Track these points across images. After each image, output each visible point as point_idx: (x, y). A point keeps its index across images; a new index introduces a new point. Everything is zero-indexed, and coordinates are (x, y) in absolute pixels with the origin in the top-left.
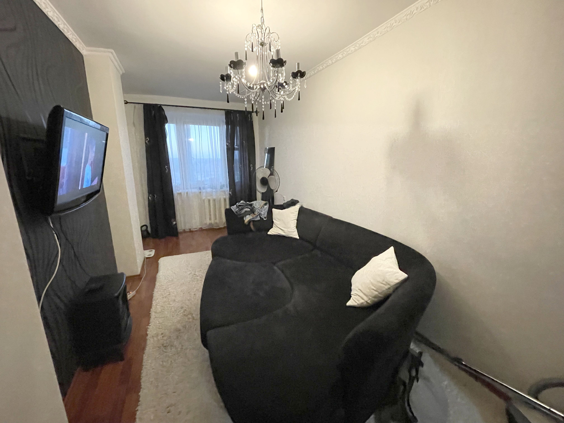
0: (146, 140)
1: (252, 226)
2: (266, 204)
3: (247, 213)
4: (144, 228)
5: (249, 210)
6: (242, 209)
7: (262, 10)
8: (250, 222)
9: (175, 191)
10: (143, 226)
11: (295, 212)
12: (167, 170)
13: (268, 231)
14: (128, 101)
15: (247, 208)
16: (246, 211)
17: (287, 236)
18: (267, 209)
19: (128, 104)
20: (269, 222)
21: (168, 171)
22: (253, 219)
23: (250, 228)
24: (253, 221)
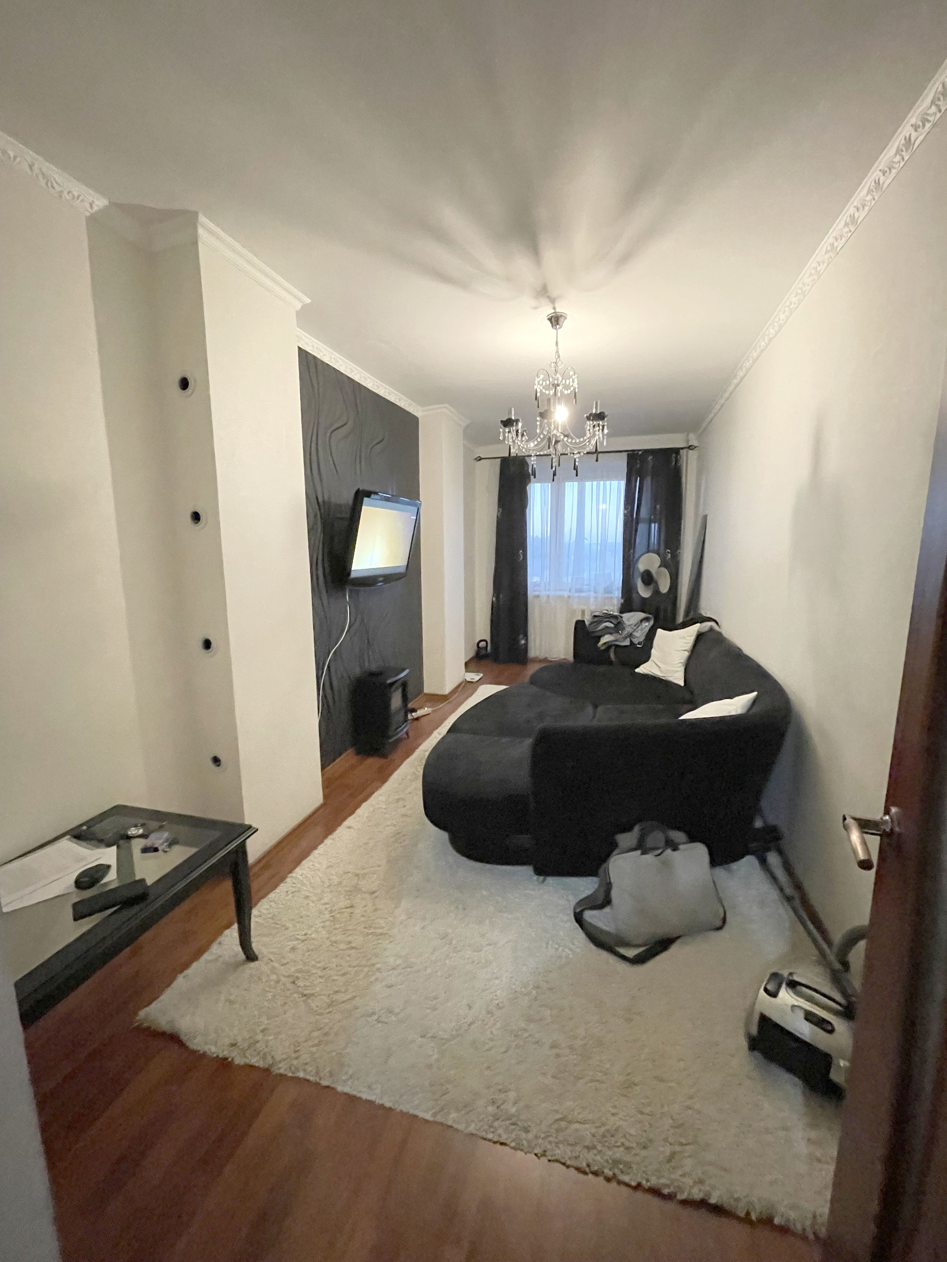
0: (499, 511)
1: (612, 656)
2: (647, 619)
3: (607, 631)
4: (482, 644)
5: (612, 625)
6: (601, 622)
7: (557, 343)
8: (609, 646)
9: (531, 593)
10: (482, 641)
11: (688, 636)
12: (522, 557)
13: (638, 667)
14: (483, 457)
15: (608, 621)
16: (607, 627)
17: (664, 678)
18: (647, 629)
19: (482, 461)
20: (644, 652)
21: (523, 559)
22: (614, 641)
23: (609, 656)
24: (617, 646)
